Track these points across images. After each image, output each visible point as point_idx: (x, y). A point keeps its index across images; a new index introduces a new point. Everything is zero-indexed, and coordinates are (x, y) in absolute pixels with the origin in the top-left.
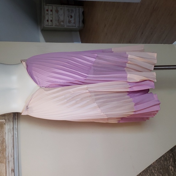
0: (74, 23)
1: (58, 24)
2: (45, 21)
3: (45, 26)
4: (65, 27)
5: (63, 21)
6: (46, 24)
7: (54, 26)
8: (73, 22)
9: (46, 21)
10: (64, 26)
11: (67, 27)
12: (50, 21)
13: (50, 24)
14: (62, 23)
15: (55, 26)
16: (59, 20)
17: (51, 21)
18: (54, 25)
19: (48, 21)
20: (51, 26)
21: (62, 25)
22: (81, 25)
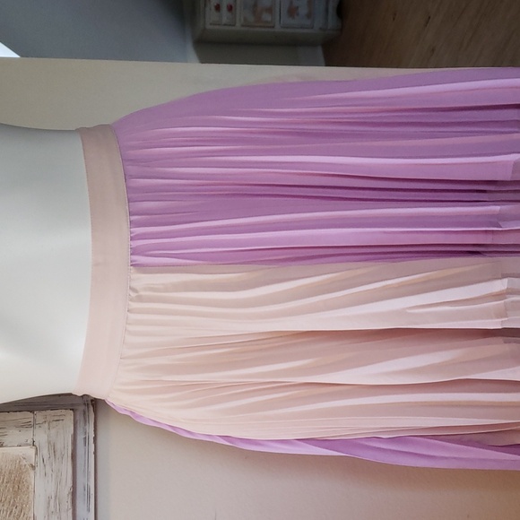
0: (309, 16)
1: (251, 19)
2: (207, 9)
3: (209, 27)
4: (278, 29)
5: (270, 10)
6: (213, 20)
7: (238, 27)
8: (303, 11)
9: (213, 8)
10: (273, 27)
11: (283, 30)
12: (224, 9)
13: (225, 20)
14: (267, 17)
15: (243, 26)
16: (255, 5)
17: (230, 8)
18: (238, 24)
19: (218, 8)
20: (230, 28)
21: (267, 22)
22: (332, 22)
